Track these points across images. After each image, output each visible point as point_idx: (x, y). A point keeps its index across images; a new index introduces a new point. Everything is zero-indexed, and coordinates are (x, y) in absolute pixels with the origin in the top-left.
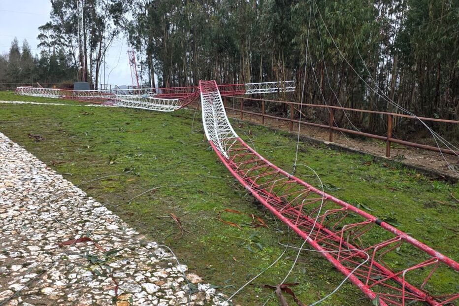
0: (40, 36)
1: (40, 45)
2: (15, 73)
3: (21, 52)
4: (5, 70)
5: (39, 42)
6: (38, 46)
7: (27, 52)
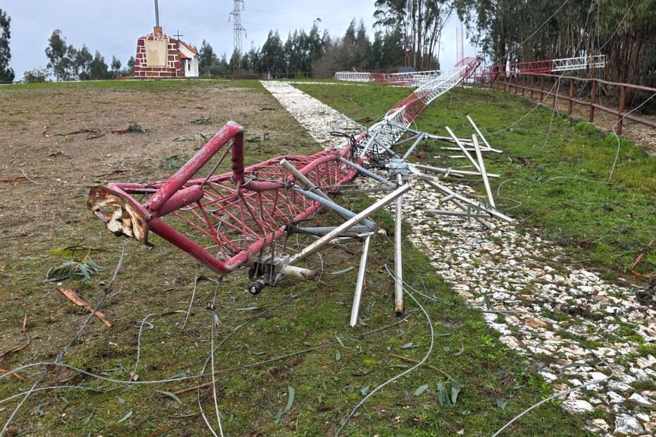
0: (377, 13)
1: (376, 24)
2: (344, 61)
3: (356, 35)
4: (335, 58)
5: (375, 20)
6: (374, 26)
7: (362, 33)
